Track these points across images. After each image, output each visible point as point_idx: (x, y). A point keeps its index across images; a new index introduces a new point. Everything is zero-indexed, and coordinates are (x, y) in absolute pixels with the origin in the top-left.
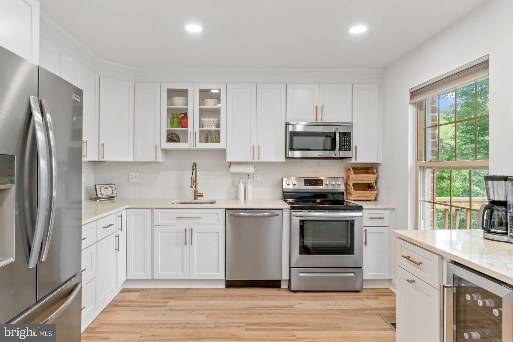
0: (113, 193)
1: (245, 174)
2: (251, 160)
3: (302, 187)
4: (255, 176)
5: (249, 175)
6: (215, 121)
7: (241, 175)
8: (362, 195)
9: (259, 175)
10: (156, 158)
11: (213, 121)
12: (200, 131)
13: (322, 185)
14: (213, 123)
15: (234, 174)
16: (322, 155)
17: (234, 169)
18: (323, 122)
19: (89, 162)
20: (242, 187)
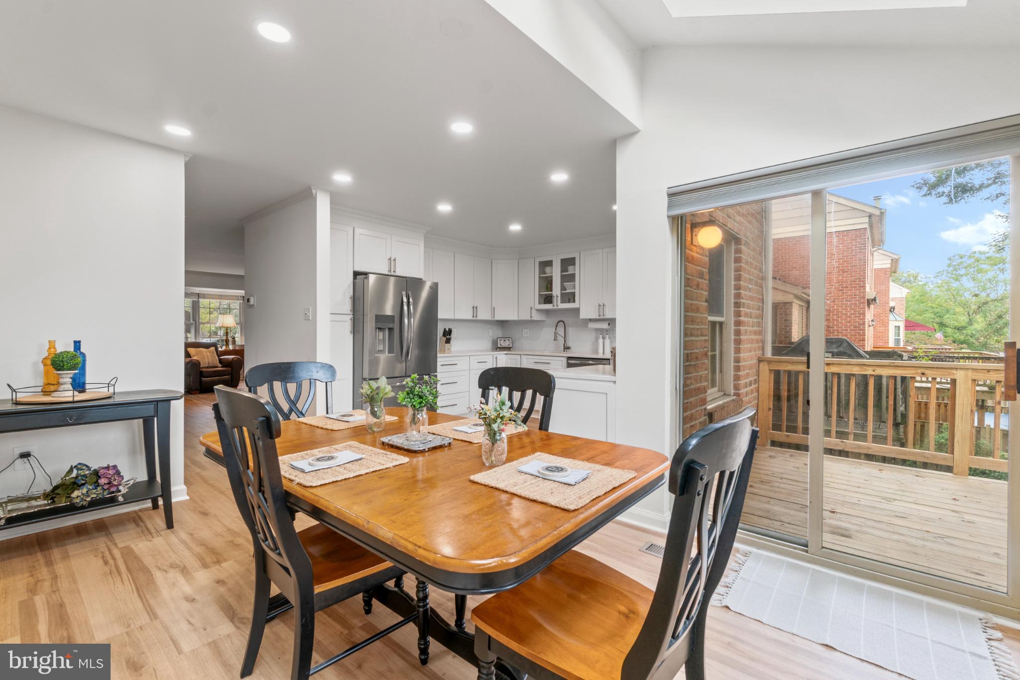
0: (509, 345)
2: (598, 317)
5: (607, 331)
7: (601, 331)
10: (531, 317)
11: (572, 285)
12: (562, 294)
14: (570, 287)
15: (597, 330)
17: (592, 325)
20: (601, 341)
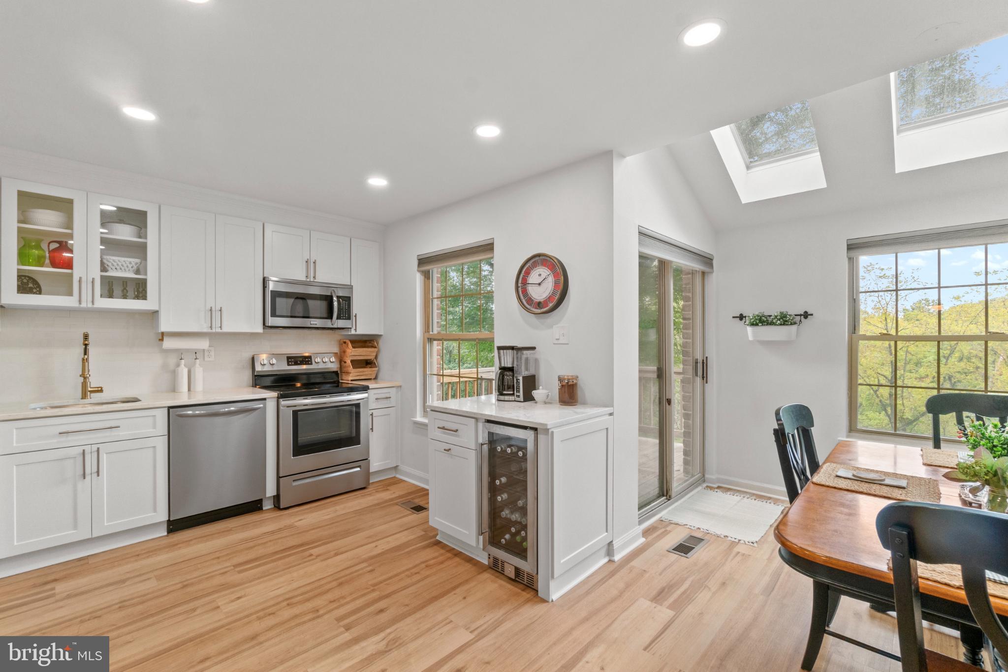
1: (188, 350)
2: (206, 330)
3: (283, 367)
4: (206, 354)
5: (196, 353)
6: (133, 263)
7: (180, 354)
8: (361, 374)
9: (213, 353)
12: (102, 277)
13: (311, 364)
14: (130, 266)
16: (316, 324)
18: (315, 281)
20: (183, 371)
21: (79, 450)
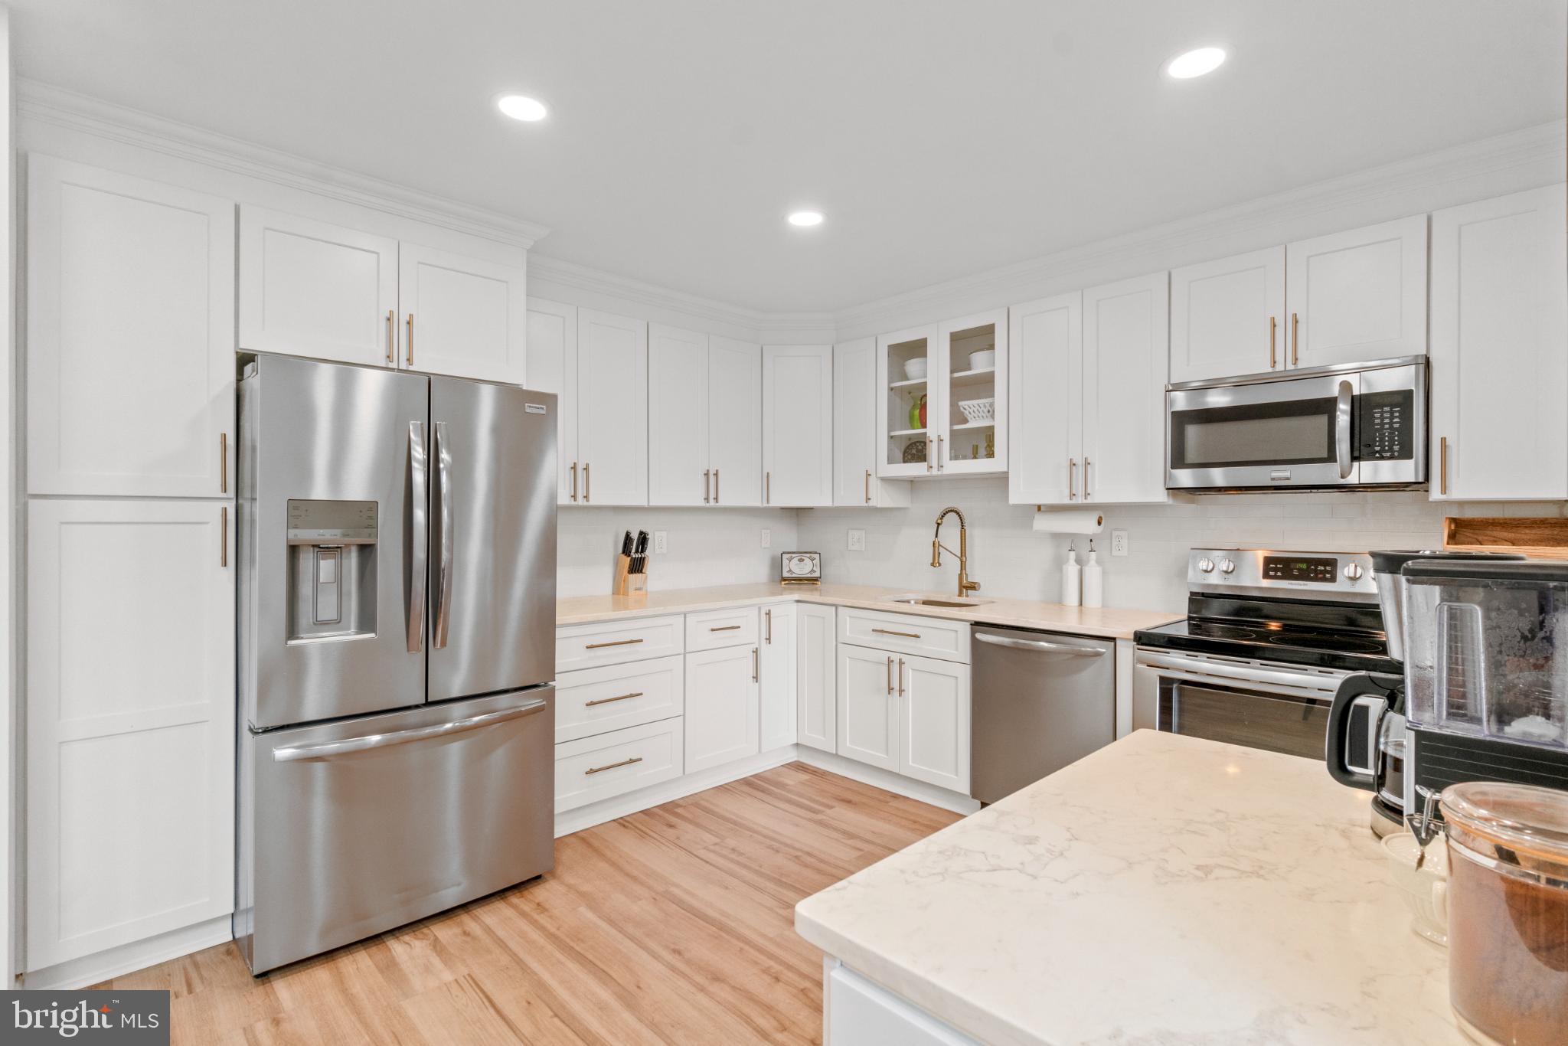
0: (813, 571)
3: (1253, 579)
4: (1115, 543)
5: (1091, 541)
6: (988, 405)
7: (1071, 540)
9: (1125, 542)
10: (868, 499)
11: (985, 406)
12: (953, 434)
13: (1333, 579)
15: (1057, 537)
16: (1288, 479)
17: (1045, 524)
18: (1300, 366)
19: (782, 508)
20: (1071, 570)
21: (884, 656)
